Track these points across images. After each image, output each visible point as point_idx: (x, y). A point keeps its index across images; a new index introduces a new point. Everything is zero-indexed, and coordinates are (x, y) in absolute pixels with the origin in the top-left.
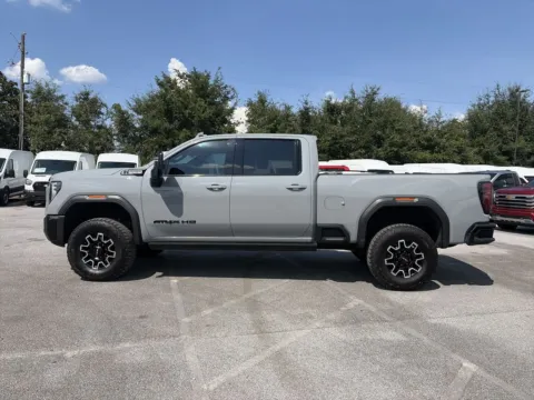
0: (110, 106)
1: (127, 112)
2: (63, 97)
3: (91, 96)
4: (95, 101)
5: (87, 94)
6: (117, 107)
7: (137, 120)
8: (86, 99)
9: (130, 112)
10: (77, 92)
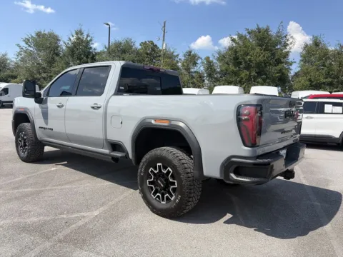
0: (203, 58)
1: (212, 62)
2: (178, 55)
3: (193, 53)
4: (195, 56)
5: (190, 52)
6: (207, 59)
7: (218, 66)
8: (190, 55)
9: (215, 61)
10: (185, 52)
